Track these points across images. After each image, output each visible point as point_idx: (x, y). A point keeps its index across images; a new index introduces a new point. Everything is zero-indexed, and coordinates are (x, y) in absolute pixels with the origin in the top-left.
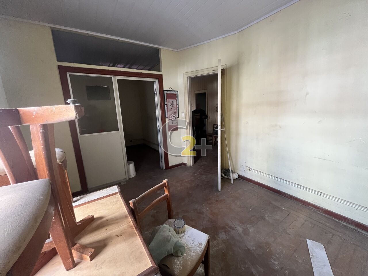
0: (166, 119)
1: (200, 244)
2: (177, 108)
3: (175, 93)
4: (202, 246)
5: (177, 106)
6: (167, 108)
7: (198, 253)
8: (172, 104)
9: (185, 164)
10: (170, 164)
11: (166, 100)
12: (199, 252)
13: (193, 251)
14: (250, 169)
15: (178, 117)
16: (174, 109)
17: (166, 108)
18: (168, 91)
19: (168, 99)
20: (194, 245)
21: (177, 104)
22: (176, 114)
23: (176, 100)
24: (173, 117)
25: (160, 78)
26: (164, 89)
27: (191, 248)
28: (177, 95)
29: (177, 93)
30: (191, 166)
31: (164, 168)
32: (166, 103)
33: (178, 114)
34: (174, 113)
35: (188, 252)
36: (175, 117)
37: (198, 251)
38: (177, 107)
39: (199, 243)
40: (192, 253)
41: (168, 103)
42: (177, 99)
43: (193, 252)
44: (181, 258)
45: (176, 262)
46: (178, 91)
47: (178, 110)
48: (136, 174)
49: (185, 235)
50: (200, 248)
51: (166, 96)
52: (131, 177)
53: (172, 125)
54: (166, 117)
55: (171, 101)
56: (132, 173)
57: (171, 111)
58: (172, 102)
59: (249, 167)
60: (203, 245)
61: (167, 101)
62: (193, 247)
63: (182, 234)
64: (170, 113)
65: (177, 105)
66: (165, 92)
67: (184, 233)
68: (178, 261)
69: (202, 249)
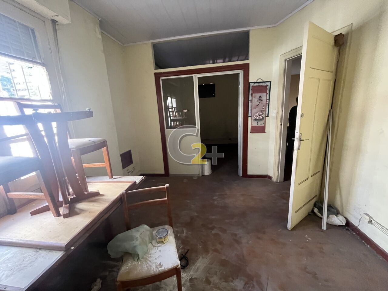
0: (249, 118)
1: (161, 265)
2: (266, 104)
3: (266, 85)
4: (160, 268)
5: (266, 101)
6: (252, 105)
7: (150, 271)
8: (259, 99)
9: (270, 178)
10: (249, 172)
11: (252, 94)
12: (152, 271)
13: (148, 265)
14: (373, 221)
15: (268, 116)
16: (262, 105)
17: (250, 104)
18: (255, 83)
19: (254, 93)
20: (155, 261)
21: (268, 98)
22: (264, 112)
23: (266, 94)
24: (259, 115)
25: (246, 68)
26: (250, 81)
27: (150, 261)
28: (268, 88)
29: (268, 84)
30: (278, 182)
31: (241, 175)
32: (250, 99)
33: (267, 112)
34: (262, 111)
35: (144, 263)
36: (262, 116)
37: (151, 269)
38: (268, 103)
39: (160, 263)
40: (145, 267)
41: (253, 99)
42: (268, 92)
43: (147, 267)
44: (134, 263)
45: (129, 263)
46: (270, 82)
47: (267, 107)
48: (212, 173)
49: (160, 247)
50: (156, 267)
51: (252, 90)
52: (205, 175)
53: (257, 125)
54: (249, 116)
55: (258, 95)
56: (207, 171)
57: (257, 109)
58: (260, 97)
59: (370, 217)
60: (163, 268)
61: (252, 96)
62: (152, 263)
63: (159, 245)
64: (254, 111)
65: (268, 101)
66: (251, 85)
67: (161, 245)
68: (131, 263)
69: (158, 271)
